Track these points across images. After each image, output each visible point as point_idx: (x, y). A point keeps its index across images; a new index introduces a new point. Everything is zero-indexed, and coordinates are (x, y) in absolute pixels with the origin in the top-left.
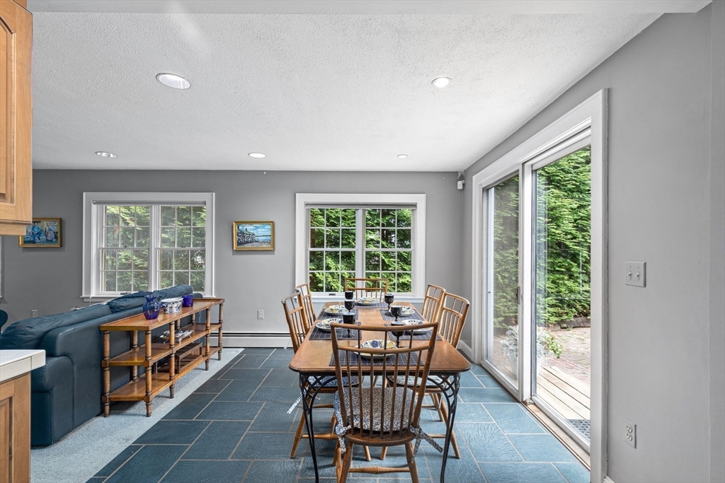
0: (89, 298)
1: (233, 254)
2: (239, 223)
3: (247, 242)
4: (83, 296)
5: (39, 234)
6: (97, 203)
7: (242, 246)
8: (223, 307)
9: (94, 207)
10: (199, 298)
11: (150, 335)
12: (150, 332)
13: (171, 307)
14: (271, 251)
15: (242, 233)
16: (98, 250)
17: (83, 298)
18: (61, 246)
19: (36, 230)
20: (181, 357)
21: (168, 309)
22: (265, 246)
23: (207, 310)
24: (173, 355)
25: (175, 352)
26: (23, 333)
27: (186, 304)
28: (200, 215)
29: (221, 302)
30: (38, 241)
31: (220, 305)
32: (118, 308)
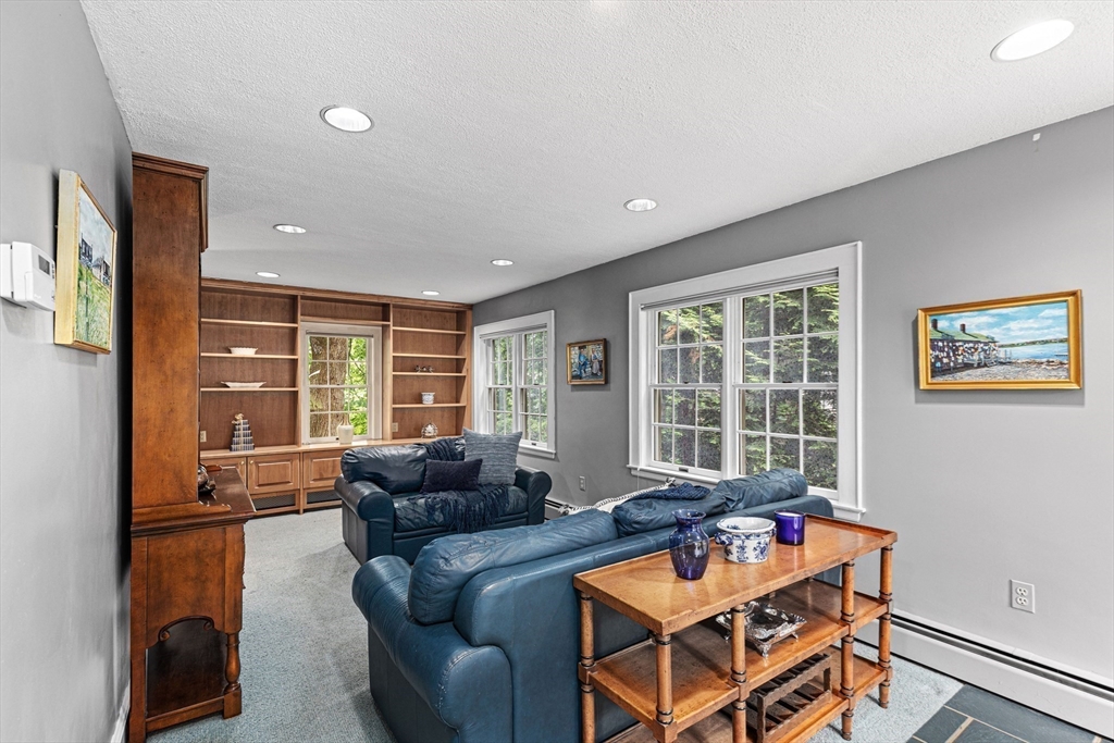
0: (636, 469)
1: (917, 401)
2: (934, 311)
3: (968, 366)
4: (631, 465)
5: (585, 364)
6: (646, 307)
7: (949, 378)
8: (892, 557)
9: (643, 314)
10: (822, 512)
11: (667, 648)
12: (667, 639)
13: (742, 548)
14: (1070, 392)
15: (949, 339)
16: (649, 387)
17: (630, 469)
18: (607, 381)
19: (582, 359)
20: (769, 700)
21: (734, 549)
22: (1038, 376)
23: (845, 565)
24: (742, 705)
25: (745, 695)
26: (433, 570)
27: (785, 534)
28: (826, 315)
29: (887, 541)
30: (584, 375)
31: (884, 550)
32: (630, 525)
